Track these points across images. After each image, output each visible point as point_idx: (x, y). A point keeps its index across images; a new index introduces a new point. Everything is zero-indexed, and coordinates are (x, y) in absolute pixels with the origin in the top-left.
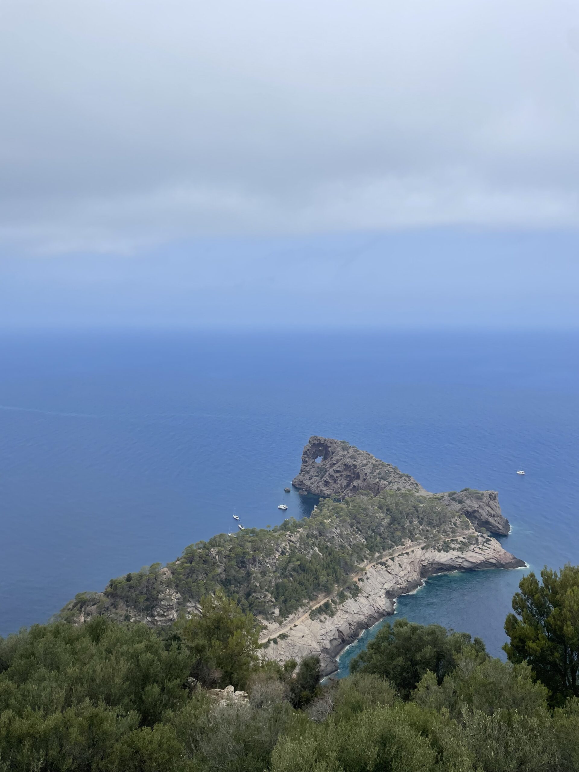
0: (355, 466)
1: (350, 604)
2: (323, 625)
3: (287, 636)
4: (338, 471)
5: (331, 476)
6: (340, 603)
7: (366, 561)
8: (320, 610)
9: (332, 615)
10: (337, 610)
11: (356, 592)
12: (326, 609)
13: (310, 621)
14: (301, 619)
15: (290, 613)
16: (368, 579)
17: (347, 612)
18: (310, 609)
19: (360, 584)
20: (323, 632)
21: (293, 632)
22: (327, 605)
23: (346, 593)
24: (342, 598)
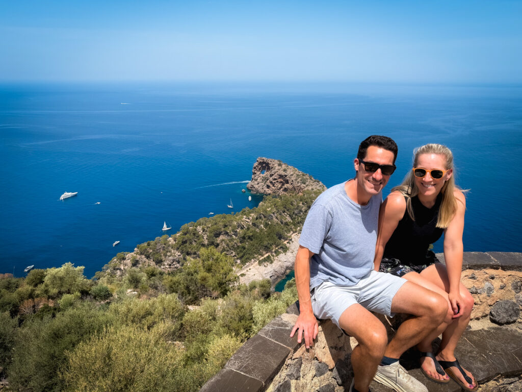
0: (286, 176)
1: (282, 256)
2: (266, 268)
3: (245, 275)
4: (275, 179)
5: (271, 182)
6: (276, 256)
7: (292, 232)
8: (265, 260)
9: (272, 262)
10: (274, 260)
11: (285, 249)
12: (268, 259)
13: (258, 266)
14: (253, 265)
15: (246, 262)
16: (293, 242)
17: (280, 261)
18: (258, 259)
19: (288, 245)
20: (266, 272)
21: (248, 273)
22: (268, 257)
23: (280, 250)
24: (277, 253)
